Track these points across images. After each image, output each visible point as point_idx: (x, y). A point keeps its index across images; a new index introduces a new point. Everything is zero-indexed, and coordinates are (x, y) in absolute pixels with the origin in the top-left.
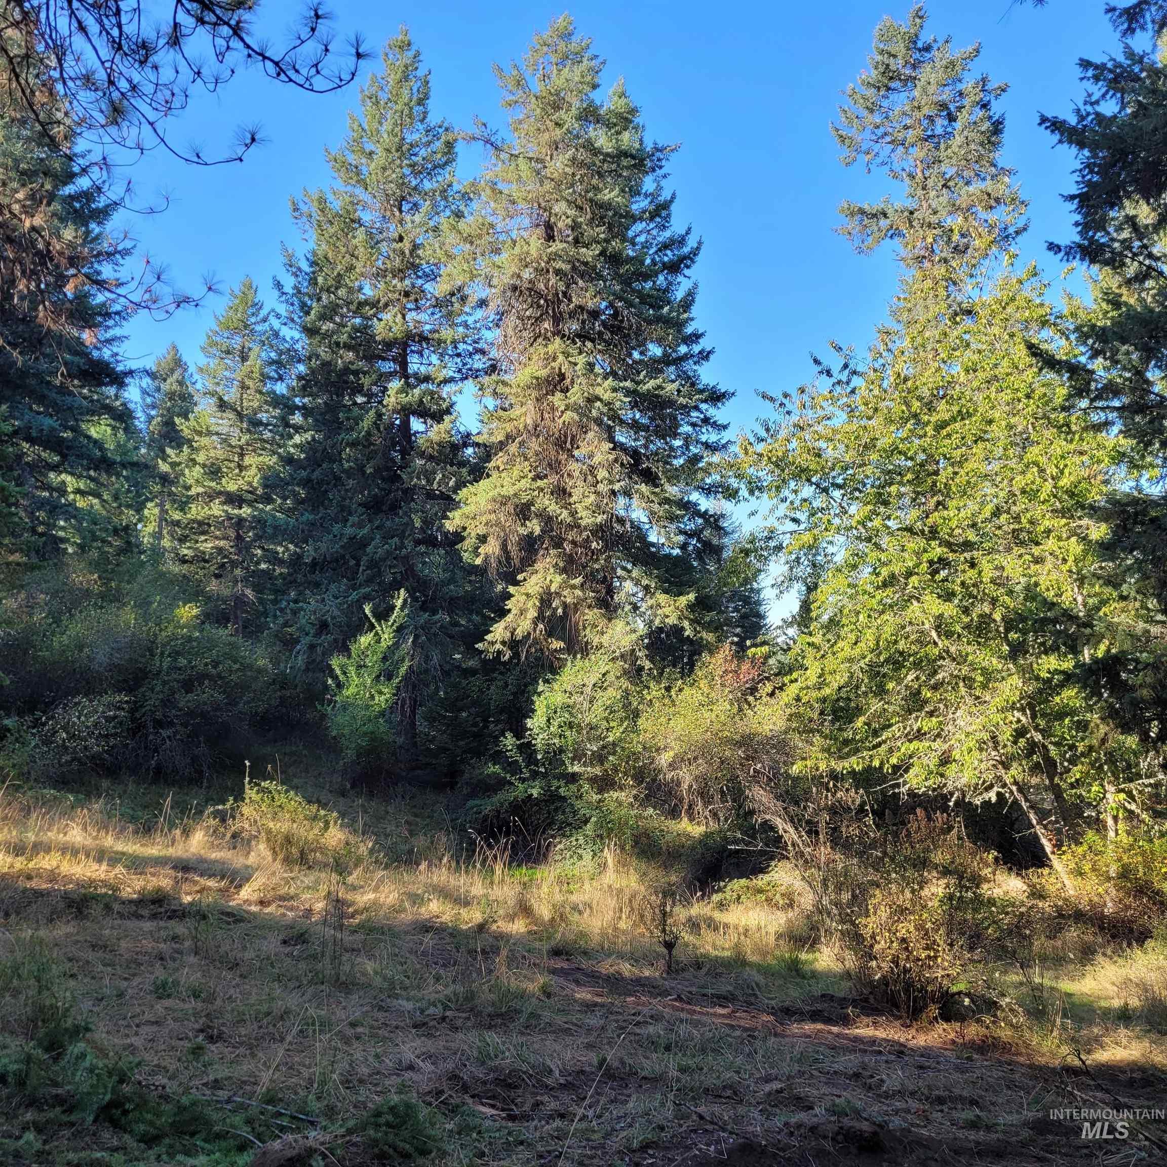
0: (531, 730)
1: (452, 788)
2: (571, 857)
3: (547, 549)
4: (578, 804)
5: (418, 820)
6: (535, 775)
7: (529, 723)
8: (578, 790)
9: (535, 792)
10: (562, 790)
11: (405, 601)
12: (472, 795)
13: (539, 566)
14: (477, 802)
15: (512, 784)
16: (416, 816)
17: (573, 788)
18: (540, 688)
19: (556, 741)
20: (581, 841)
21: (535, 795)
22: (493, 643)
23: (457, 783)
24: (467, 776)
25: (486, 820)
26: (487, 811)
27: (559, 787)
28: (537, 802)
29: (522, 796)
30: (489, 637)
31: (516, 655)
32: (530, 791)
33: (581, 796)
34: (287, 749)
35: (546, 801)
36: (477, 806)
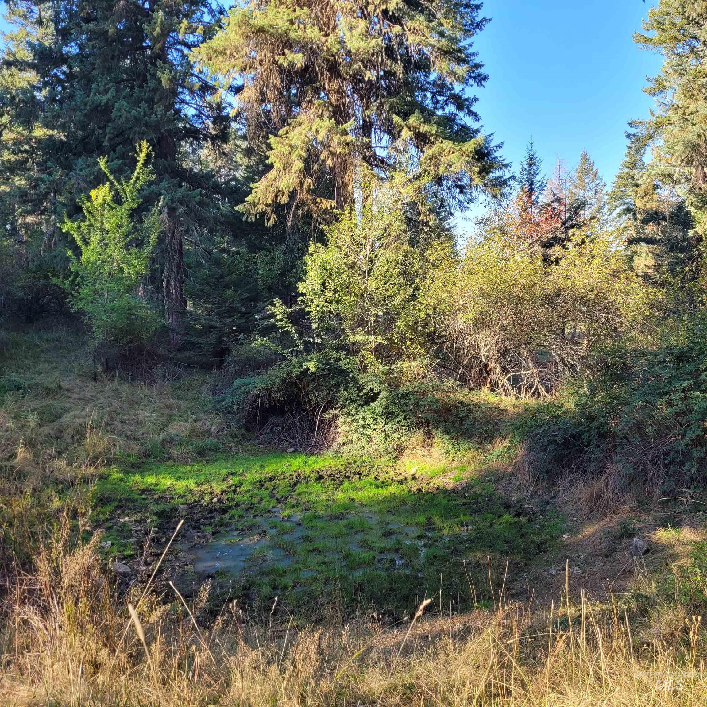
0: (304, 295)
1: (219, 367)
2: (359, 439)
3: (310, 101)
4: (362, 379)
5: (181, 402)
6: (309, 347)
7: (301, 287)
8: (361, 362)
9: (312, 366)
10: (341, 363)
11: (148, 155)
12: (240, 374)
13: (302, 118)
14: (246, 380)
15: (285, 358)
16: (179, 398)
17: (355, 359)
18: (312, 249)
19: (333, 307)
20: (369, 420)
21: (313, 370)
22: (254, 204)
23: (225, 361)
24: (234, 353)
25: (255, 401)
26: (255, 391)
27: (339, 359)
28: (315, 378)
29: (296, 371)
30: (249, 199)
31: (282, 219)
32: (306, 365)
33: (365, 368)
34: (50, 336)
35: (325, 376)
36: (244, 384)
